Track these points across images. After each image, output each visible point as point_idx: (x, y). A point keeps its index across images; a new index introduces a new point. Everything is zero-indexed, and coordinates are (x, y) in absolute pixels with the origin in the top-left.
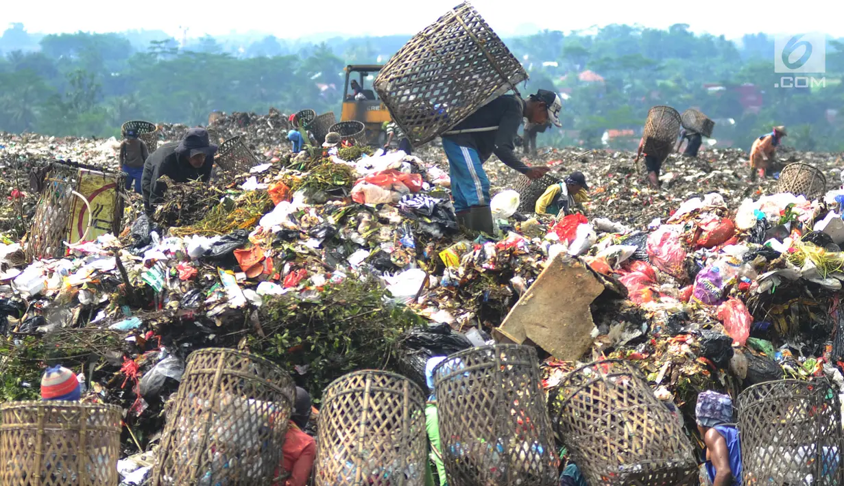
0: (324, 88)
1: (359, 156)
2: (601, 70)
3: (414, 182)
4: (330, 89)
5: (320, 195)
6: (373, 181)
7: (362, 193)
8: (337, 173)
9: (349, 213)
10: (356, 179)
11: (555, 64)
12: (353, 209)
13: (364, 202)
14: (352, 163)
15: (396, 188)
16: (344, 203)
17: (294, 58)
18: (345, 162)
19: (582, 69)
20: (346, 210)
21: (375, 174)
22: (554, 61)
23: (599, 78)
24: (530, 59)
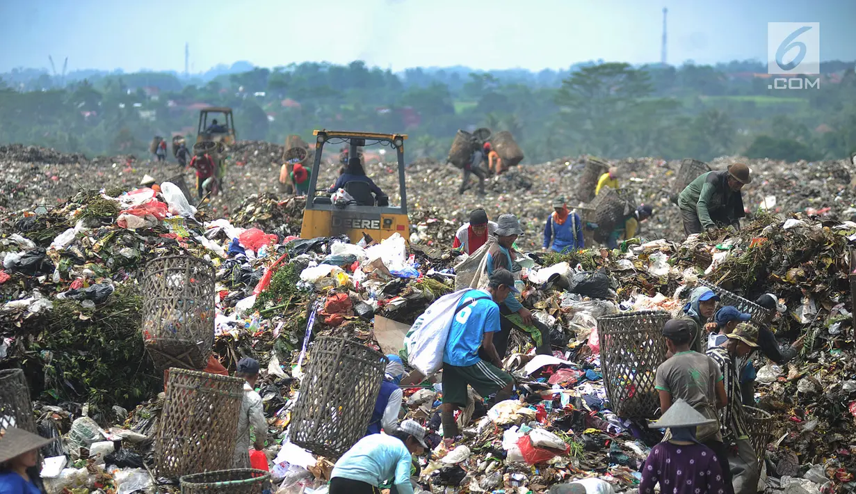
0: (88, 114)
1: (121, 194)
2: (298, 97)
3: (160, 213)
4: (92, 115)
5: (95, 222)
6: (131, 212)
7: (125, 221)
8: (106, 207)
9: (117, 235)
10: (120, 211)
11: (263, 94)
12: (120, 232)
13: (126, 227)
14: (117, 199)
15: (148, 218)
16: (113, 227)
17: (63, 92)
18: (112, 198)
19: (283, 98)
20: (115, 233)
21: (133, 208)
22: (262, 91)
23: (297, 104)
24: (244, 91)
